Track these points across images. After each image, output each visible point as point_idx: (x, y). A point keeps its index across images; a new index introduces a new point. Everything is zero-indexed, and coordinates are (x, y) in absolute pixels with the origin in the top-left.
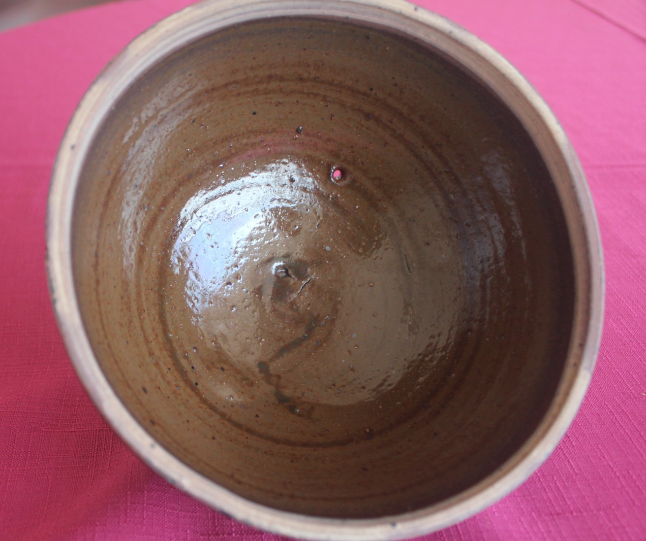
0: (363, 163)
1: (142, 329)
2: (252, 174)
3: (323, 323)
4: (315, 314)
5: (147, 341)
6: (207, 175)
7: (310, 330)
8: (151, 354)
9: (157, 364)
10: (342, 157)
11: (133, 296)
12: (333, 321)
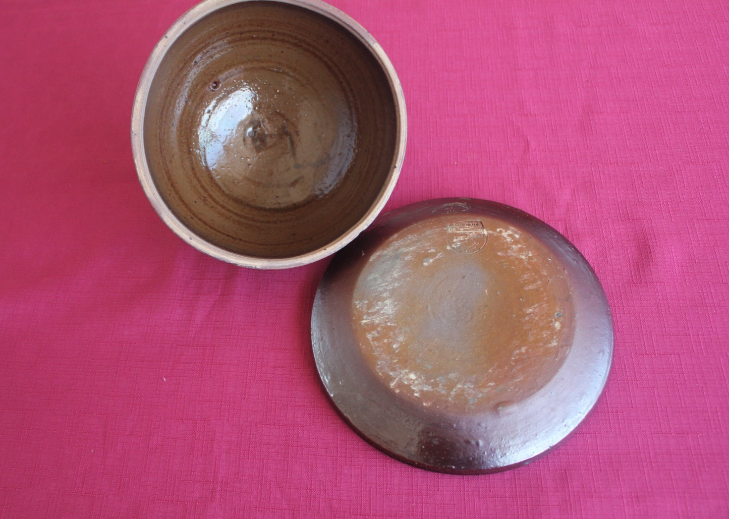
0: (215, 71)
1: (262, 222)
2: (198, 133)
3: (286, 125)
4: (280, 127)
5: (269, 222)
6: (194, 159)
7: (287, 134)
8: (275, 222)
9: (281, 222)
10: (208, 81)
11: (246, 221)
12: (287, 120)
